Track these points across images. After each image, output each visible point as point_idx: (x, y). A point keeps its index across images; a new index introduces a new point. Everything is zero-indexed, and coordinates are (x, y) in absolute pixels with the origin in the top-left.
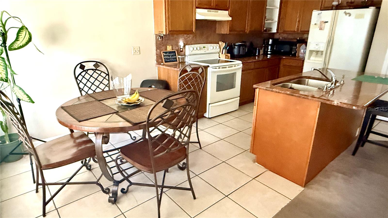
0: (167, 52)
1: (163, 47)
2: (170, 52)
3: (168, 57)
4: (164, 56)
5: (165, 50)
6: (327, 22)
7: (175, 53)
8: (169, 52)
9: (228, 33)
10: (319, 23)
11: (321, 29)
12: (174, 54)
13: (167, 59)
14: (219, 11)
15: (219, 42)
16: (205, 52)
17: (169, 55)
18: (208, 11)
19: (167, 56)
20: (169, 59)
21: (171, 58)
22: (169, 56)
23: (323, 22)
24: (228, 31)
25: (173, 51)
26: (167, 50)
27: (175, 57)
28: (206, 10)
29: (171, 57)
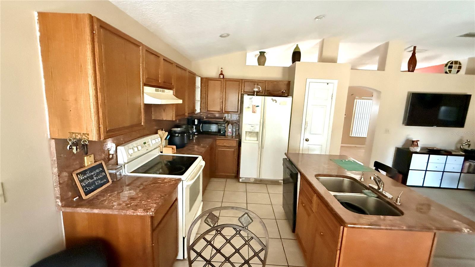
0: (86, 171)
1: (75, 163)
2: (92, 169)
3: (90, 181)
4: (81, 181)
5: (81, 167)
6: (258, 106)
7: (103, 168)
8: (89, 169)
9: (174, 120)
10: (251, 107)
11: (254, 112)
12: (101, 169)
13: (89, 185)
14: (166, 91)
15: (158, 131)
16: (147, 150)
17: (92, 175)
18: (156, 91)
19: (87, 178)
20: (94, 183)
21: (97, 180)
22: (91, 177)
23: (254, 106)
24: (174, 117)
25: (98, 163)
26: (85, 167)
27: (104, 174)
28: (154, 89)
29: (95, 178)
